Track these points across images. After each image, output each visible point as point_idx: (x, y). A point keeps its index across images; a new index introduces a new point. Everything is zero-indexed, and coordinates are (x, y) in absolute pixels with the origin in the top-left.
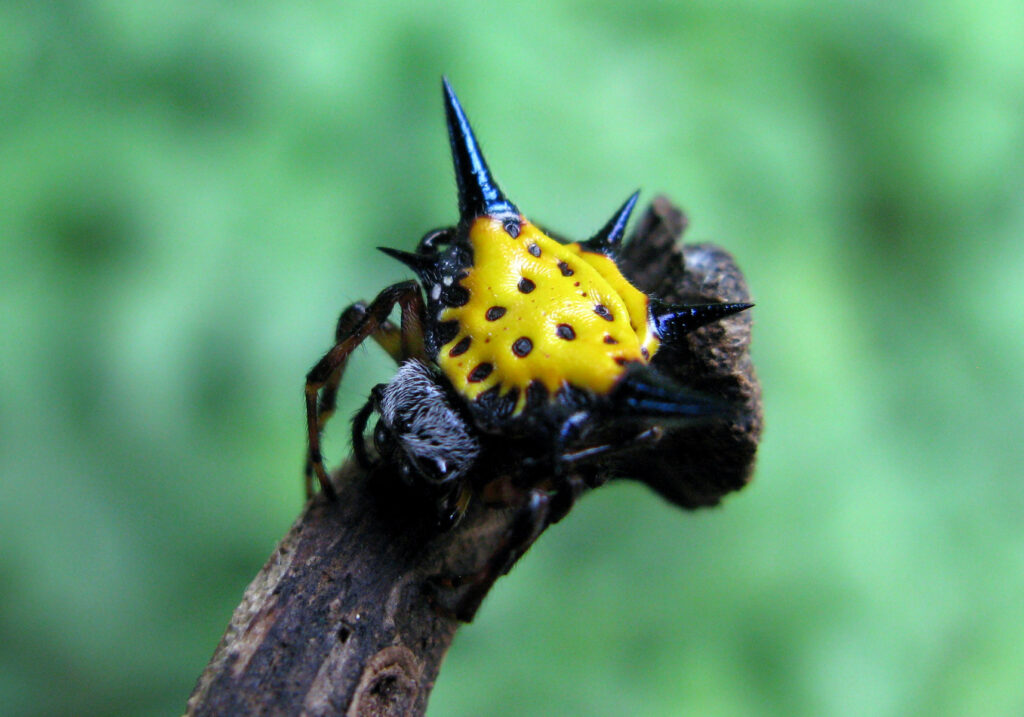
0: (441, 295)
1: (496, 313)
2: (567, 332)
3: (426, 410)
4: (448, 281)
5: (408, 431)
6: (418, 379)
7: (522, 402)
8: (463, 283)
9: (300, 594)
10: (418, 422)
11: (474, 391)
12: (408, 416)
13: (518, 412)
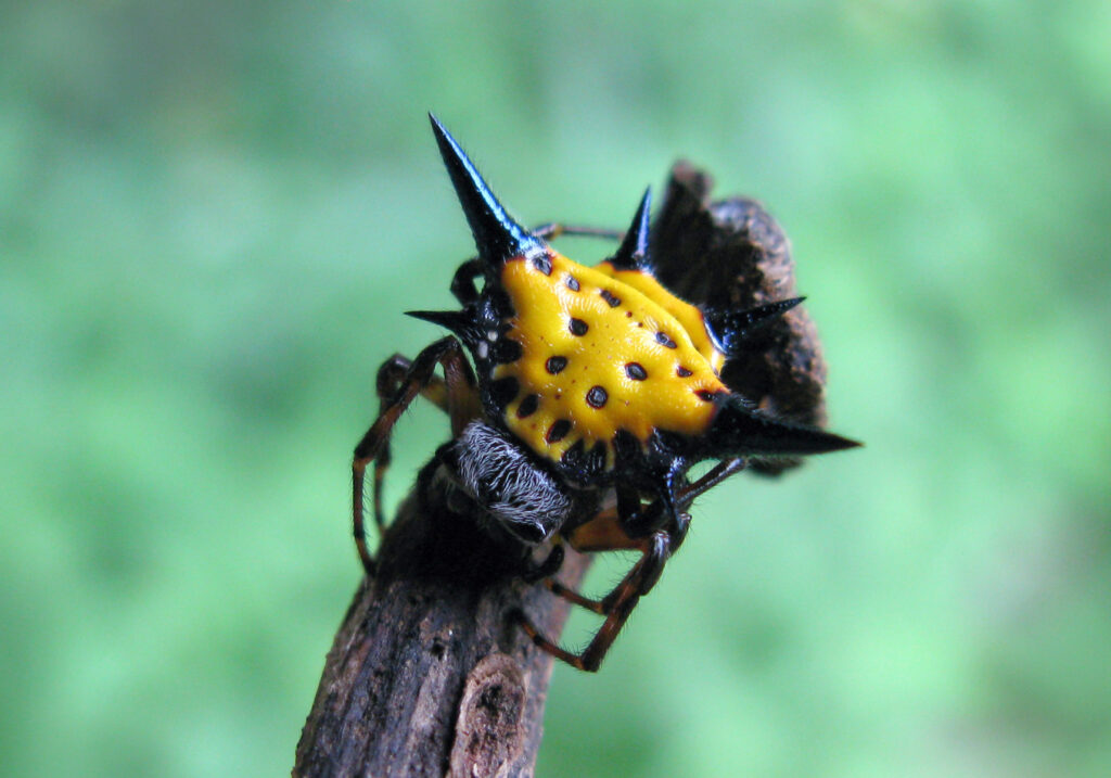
0: (490, 353)
1: (558, 363)
2: (638, 371)
3: (514, 477)
4: (493, 336)
5: (499, 500)
6: (495, 445)
7: (611, 455)
8: (510, 336)
9: (387, 621)
10: (508, 490)
11: (557, 451)
12: (494, 484)
13: (610, 467)
